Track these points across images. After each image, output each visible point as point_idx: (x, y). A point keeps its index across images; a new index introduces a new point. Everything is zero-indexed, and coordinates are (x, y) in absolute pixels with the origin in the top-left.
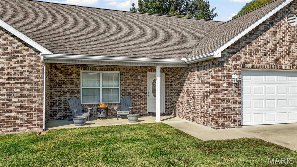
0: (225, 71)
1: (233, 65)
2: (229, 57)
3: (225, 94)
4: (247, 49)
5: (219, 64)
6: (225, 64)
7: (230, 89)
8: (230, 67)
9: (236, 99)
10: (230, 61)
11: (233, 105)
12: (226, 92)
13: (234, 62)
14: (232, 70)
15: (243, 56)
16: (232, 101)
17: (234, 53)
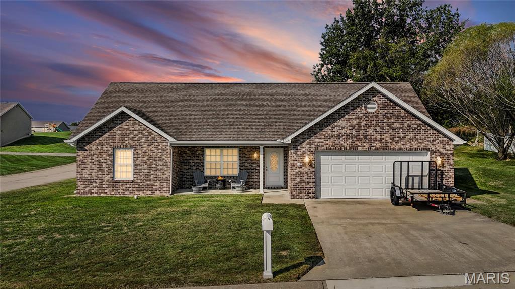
0: (299, 153)
1: (307, 148)
2: (303, 142)
3: (299, 171)
4: (320, 134)
5: (294, 148)
6: (299, 147)
7: (304, 168)
8: (304, 149)
9: (309, 176)
10: (304, 145)
11: (307, 180)
12: (300, 170)
13: (308, 146)
14: (306, 152)
15: (317, 140)
16: (306, 177)
17: (308, 139)
